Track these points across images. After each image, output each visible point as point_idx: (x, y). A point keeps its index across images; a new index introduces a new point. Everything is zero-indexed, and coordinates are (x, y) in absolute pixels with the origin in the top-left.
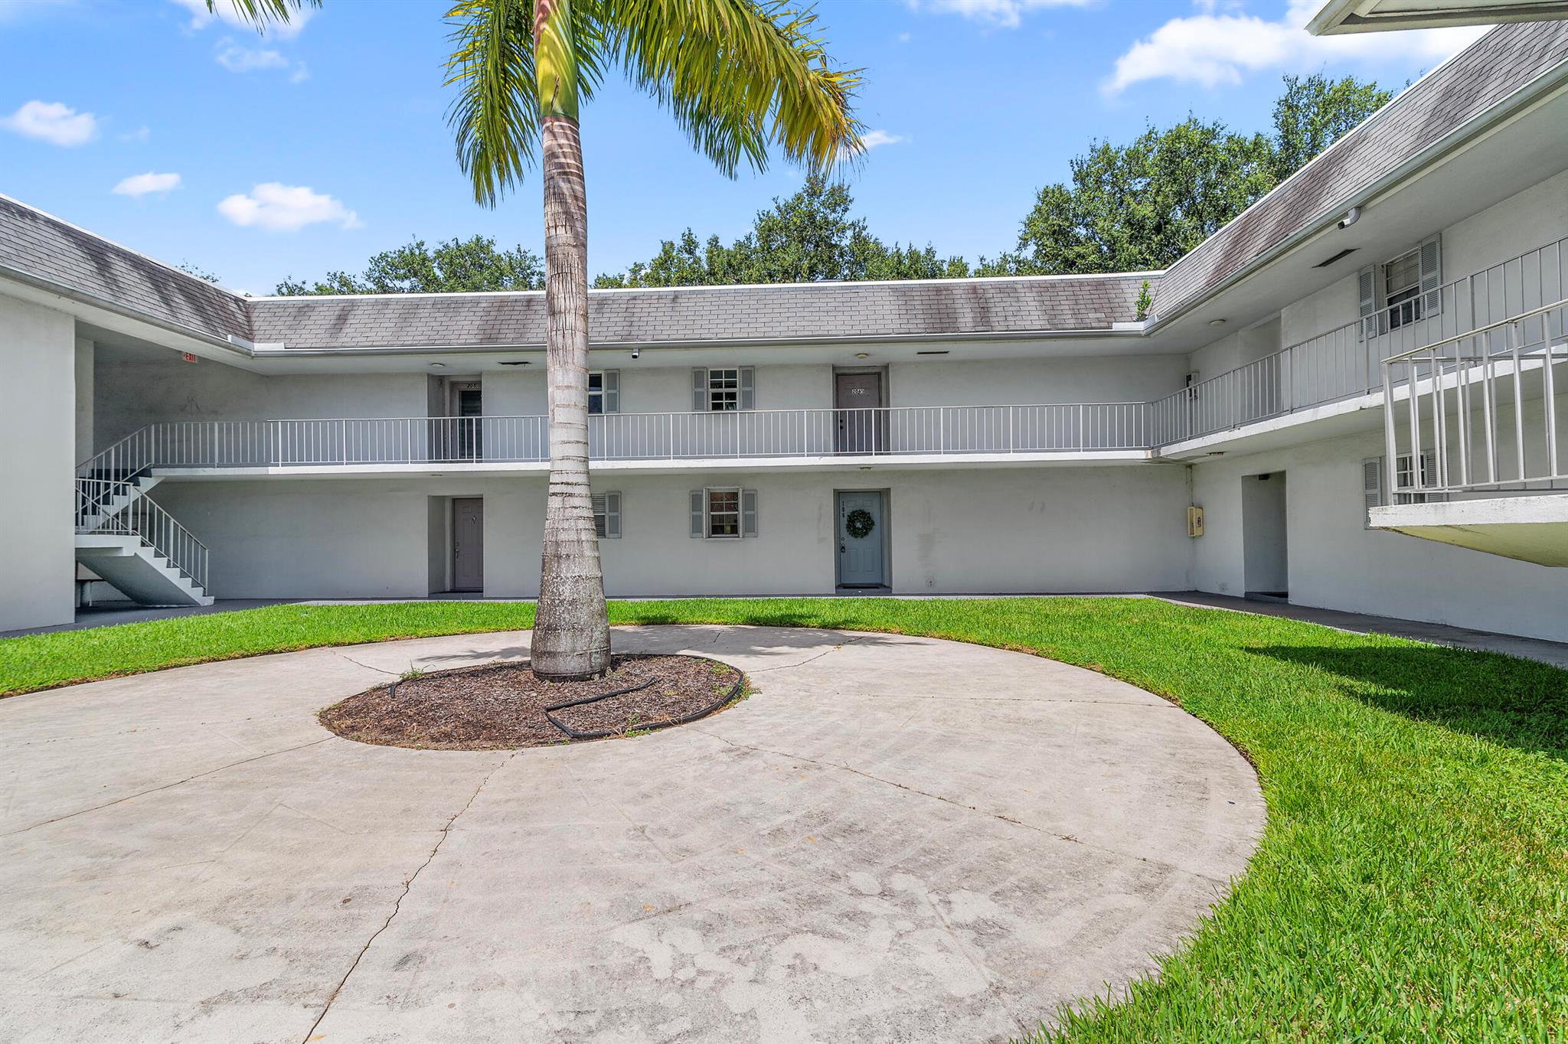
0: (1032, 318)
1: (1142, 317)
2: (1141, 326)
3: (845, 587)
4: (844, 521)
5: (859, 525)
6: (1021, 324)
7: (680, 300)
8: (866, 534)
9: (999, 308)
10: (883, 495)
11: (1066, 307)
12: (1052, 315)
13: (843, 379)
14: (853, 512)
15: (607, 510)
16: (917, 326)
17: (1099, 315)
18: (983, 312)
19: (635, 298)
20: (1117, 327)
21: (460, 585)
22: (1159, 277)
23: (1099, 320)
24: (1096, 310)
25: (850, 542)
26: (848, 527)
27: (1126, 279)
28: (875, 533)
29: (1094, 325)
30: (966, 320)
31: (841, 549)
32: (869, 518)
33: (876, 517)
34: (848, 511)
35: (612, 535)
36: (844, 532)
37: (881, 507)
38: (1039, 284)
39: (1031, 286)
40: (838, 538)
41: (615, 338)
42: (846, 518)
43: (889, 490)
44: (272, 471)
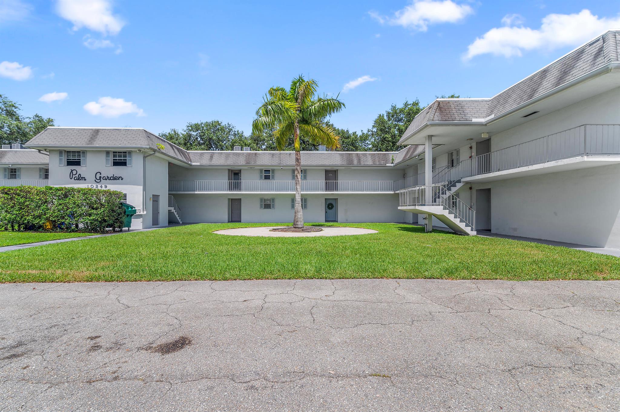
0: (370, 162)
1: (392, 163)
2: (392, 165)
3: (327, 221)
4: (327, 206)
5: (330, 207)
6: (367, 163)
7: (291, 155)
8: (332, 209)
9: (362, 159)
10: (336, 200)
11: (377, 159)
12: (374, 161)
13: (327, 172)
14: (329, 204)
15: (271, 202)
16: (345, 163)
17: (384, 162)
18: (359, 160)
19: (280, 154)
20: (387, 165)
21: (233, 220)
22: (397, 153)
23: (384, 163)
24: (383, 161)
25: (328, 211)
26: (328, 207)
27: (390, 153)
28: (334, 209)
29: (383, 164)
30: (355, 162)
31: (326, 212)
32: (333, 205)
33: (334, 205)
34: (328, 203)
35: (273, 208)
36: (327, 209)
37: (335, 202)
38: (372, 154)
39: (370, 154)
40: (326, 210)
41: (277, 164)
42: (327, 205)
43: (338, 199)
44: (196, 192)
